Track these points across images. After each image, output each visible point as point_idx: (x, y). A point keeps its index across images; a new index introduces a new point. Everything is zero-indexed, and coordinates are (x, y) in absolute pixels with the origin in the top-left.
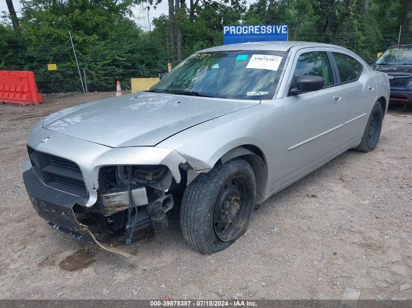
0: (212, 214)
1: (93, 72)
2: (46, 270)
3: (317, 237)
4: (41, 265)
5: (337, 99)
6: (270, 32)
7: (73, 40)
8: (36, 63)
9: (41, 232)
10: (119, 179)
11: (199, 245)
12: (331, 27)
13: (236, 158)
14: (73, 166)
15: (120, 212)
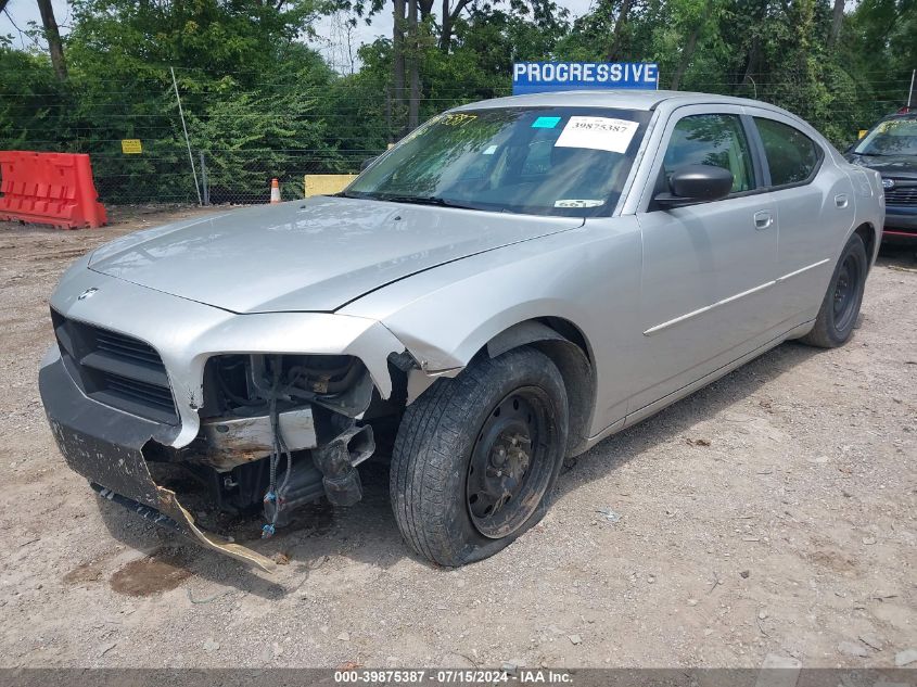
0: (464, 474)
1: (220, 161)
2: (79, 592)
3: (705, 536)
4: (71, 578)
5: (761, 223)
6: (618, 79)
7: (179, 86)
8: (97, 137)
9: (77, 505)
10: (253, 389)
11: (431, 545)
12: (755, 72)
13: (521, 347)
14: (146, 355)
15: (251, 464)
